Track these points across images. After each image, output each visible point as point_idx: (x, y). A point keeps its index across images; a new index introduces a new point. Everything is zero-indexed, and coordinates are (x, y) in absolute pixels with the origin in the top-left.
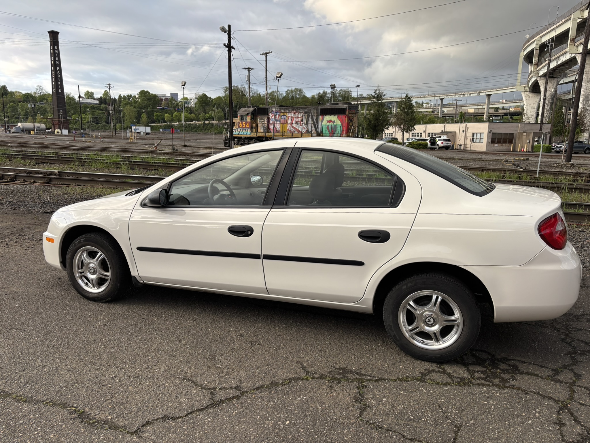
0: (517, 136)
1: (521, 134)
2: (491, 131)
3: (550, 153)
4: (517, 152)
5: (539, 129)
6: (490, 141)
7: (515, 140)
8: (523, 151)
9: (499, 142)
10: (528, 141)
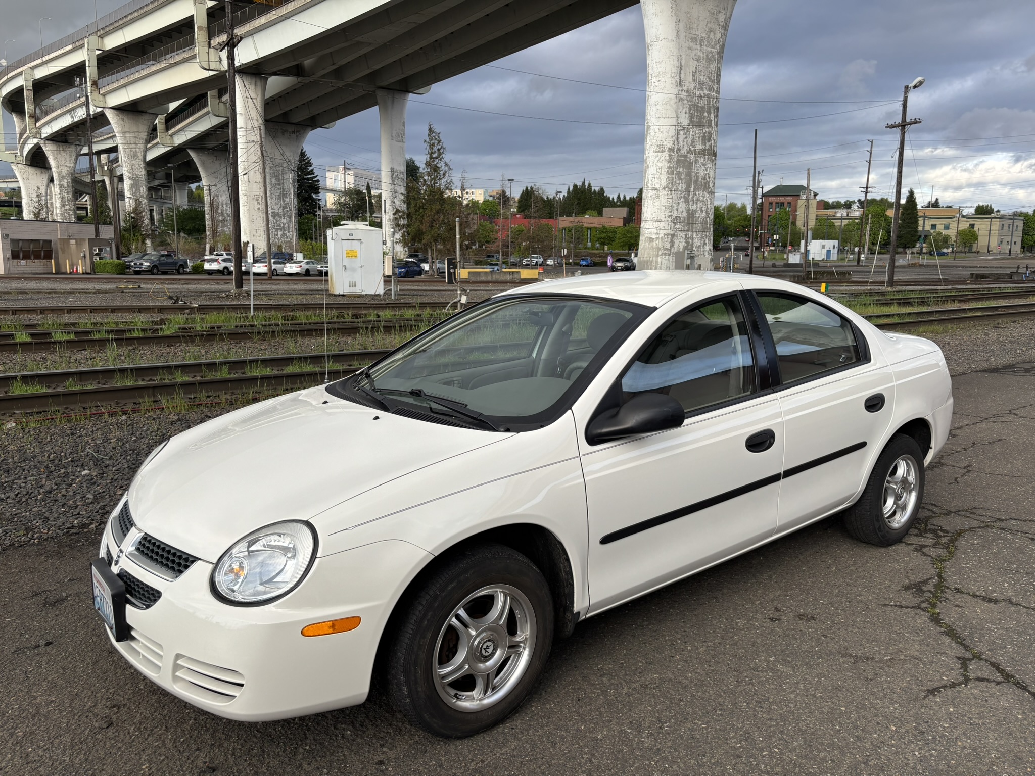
0: (59, 246)
1: (65, 242)
2: (7, 236)
3: (124, 274)
4: (66, 273)
5: (94, 233)
6: (9, 254)
7: (57, 253)
8: (77, 273)
9: (26, 257)
10: (82, 255)
